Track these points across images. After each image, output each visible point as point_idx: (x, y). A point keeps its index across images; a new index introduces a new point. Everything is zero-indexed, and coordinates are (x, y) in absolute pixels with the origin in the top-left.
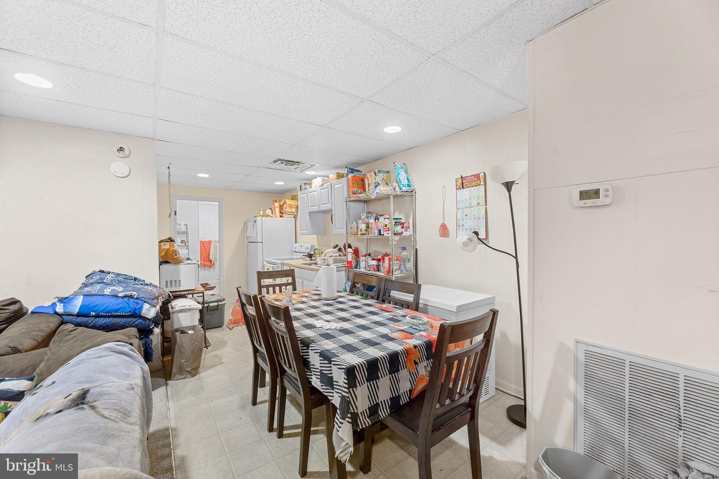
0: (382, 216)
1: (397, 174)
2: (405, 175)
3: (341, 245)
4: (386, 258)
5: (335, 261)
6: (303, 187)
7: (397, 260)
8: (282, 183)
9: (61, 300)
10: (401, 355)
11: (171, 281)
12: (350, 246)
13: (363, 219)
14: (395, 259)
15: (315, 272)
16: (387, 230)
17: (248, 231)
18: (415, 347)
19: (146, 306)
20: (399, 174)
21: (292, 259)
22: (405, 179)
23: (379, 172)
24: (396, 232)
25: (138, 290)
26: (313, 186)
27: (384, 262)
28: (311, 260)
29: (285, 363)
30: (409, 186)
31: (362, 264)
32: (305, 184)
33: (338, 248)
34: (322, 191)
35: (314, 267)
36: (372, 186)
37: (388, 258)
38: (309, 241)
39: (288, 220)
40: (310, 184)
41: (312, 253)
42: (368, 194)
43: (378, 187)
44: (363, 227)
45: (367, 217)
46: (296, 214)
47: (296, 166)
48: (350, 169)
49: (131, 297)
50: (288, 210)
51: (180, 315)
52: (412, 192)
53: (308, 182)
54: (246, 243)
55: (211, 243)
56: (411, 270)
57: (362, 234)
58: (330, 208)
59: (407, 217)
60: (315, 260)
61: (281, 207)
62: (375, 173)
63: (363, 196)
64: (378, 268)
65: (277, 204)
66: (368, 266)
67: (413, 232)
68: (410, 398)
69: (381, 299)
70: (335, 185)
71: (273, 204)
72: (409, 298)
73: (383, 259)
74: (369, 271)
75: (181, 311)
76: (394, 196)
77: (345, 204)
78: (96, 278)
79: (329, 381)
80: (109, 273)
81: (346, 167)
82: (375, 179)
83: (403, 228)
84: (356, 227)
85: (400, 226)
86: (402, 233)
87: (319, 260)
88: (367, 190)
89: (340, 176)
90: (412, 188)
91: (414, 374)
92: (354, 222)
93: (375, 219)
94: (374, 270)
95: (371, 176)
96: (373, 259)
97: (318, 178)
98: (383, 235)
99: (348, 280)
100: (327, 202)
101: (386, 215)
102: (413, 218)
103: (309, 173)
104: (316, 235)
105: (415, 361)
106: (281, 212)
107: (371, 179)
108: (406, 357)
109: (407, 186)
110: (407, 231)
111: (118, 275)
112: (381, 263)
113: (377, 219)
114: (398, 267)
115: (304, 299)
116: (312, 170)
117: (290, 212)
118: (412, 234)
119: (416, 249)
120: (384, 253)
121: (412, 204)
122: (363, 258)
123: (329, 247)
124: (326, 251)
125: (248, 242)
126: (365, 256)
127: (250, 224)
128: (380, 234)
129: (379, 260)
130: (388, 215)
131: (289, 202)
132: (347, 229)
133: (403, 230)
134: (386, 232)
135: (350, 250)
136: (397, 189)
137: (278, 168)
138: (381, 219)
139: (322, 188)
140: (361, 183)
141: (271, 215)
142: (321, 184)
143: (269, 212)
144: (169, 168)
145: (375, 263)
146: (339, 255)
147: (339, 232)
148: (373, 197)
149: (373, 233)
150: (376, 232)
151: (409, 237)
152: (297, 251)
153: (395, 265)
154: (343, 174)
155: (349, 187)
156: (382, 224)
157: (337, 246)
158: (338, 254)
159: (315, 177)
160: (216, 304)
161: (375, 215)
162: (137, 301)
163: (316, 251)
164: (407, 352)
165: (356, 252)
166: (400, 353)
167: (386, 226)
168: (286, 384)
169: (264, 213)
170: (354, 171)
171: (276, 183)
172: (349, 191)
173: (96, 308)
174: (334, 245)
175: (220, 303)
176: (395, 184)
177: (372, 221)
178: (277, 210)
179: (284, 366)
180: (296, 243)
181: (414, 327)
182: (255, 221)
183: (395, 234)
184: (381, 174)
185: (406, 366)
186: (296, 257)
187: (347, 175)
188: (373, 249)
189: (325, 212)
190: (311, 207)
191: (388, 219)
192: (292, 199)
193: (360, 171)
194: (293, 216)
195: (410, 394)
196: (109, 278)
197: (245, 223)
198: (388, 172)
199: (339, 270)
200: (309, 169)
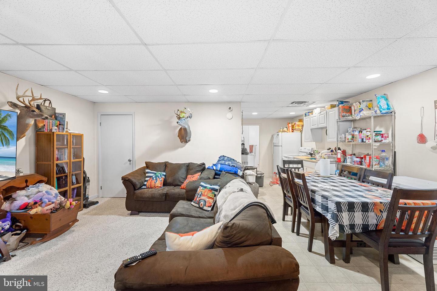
0: (365, 129)
1: (378, 102)
2: (385, 102)
3: (333, 148)
4: (367, 156)
5: (329, 158)
6: (307, 114)
7: (377, 158)
8: (294, 113)
9: (214, 165)
10: (370, 204)
11: (244, 162)
12: (339, 149)
13: (350, 132)
14: (375, 157)
15: (315, 163)
16: (369, 139)
17: (274, 139)
18: (381, 203)
19: (239, 170)
20: (379, 102)
21: (299, 156)
22: (385, 105)
23: (363, 101)
24: (376, 140)
25: (236, 164)
26: (314, 113)
27: (365, 159)
28: (312, 157)
29: (302, 200)
30: (388, 109)
31: (349, 160)
32: (308, 112)
33: (330, 150)
34: (320, 116)
35: (314, 160)
36: (357, 111)
37: (369, 157)
38: (310, 146)
39: (297, 134)
40: (312, 112)
41: (312, 153)
42: (353, 117)
43: (361, 112)
44: (350, 137)
45: (353, 131)
46: (302, 130)
47: (303, 104)
48: (340, 101)
49: (234, 166)
50: (297, 128)
51: (249, 176)
52: (391, 113)
53: (311, 112)
54: (272, 146)
55: (253, 146)
56: (390, 166)
57: (348, 142)
58: (326, 126)
59: (387, 130)
60: (314, 157)
61: (293, 126)
62: (360, 103)
63: (350, 118)
64: (361, 163)
65: (290, 125)
66: (353, 161)
67: (392, 140)
68: (376, 228)
69: (361, 180)
70: (329, 112)
71: (288, 125)
72: (384, 181)
73: (365, 157)
74: (354, 164)
75: (249, 175)
76: (375, 117)
77: (336, 123)
78: (222, 158)
79: (326, 208)
80: (225, 157)
81: (338, 101)
82: (360, 106)
83: (382, 137)
84: (344, 137)
85: (379, 136)
86: (382, 140)
87: (317, 156)
88: (353, 114)
89: (333, 106)
90: (392, 110)
91: (380, 217)
92: (343, 134)
93: (359, 132)
94: (358, 164)
95: (356, 105)
96: (357, 158)
97: (318, 109)
98: (365, 142)
99: (338, 169)
100: (324, 122)
101: (368, 129)
102: (392, 131)
103: (311, 106)
104: (315, 142)
105: (380, 210)
106: (292, 129)
107: (355, 106)
108: (374, 206)
109: (386, 109)
110: (386, 139)
111: (228, 158)
112: (363, 160)
113: (361, 132)
114: (378, 163)
115: (309, 175)
116: (313, 105)
117: (298, 129)
118: (391, 141)
119: (395, 152)
120: (366, 153)
121: (391, 120)
122: (350, 157)
123: (324, 149)
124: (322, 152)
125: (273, 146)
126: (351, 155)
127: (275, 136)
128: (363, 141)
129: (362, 158)
130: (369, 129)
131: (298, 123)
132: (337, 138)
133: (383, 139)
134: (368, 140)
135: (339, 151)
136: (378, 112)
137: (294, 106)
138: (364, 132)
139: (320, 114)
140: (349, 110)
141: (287, 131)
142: (319, 112)
143: (285, 129)
144: (242, 112)
145: (358, 160)
146: (332, 154)
147: (332, 140)
148: (358, 118)
149: (357, 141)
150: (360, 140)
151: (388, 144)
152: (302, 151)
153: (374, 162)
154: (336, 105)
155: (339, 113)
156: (365, 135)
157: (330, 149)
158: (330, 154)
159: (316, 108)
160: (260, 175)
161: (359, 129)
162: (236, 168)
163: (315, 152)
164: (375, 204)
165: (344, 153)
166: (370, 203)
167: (368, 136)
168: (302, 211)
169: (283, 130)
170: (344, 102)
171: (290, 113)
172: (339, 115)
173: (224, 169)
174: (328, 148)
175: (262, 175)
176: (376, 109)
177: (356, 133)
178: (290, 128)
179: (301, 202)
180: (301, 147)
181: (383, 195)
182: (278, 135)
183: (375, 141)
184: (365, 103)
185: (373, 211)
186: (301, 155)
187: (338, 105)
188: (356, 151)
189: (322, 128)
190: (312, 125)
191: (370, 132)
192: (299, 121)
193: (348, 102)
194: (300, 131)
195: (376, 227)
196: (226, 158)
197: (272, 136)
198: (371, 101)
199: (331, 163)
200: (312, 104)
